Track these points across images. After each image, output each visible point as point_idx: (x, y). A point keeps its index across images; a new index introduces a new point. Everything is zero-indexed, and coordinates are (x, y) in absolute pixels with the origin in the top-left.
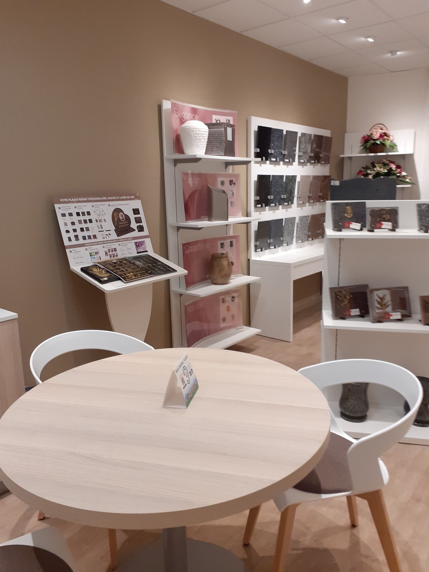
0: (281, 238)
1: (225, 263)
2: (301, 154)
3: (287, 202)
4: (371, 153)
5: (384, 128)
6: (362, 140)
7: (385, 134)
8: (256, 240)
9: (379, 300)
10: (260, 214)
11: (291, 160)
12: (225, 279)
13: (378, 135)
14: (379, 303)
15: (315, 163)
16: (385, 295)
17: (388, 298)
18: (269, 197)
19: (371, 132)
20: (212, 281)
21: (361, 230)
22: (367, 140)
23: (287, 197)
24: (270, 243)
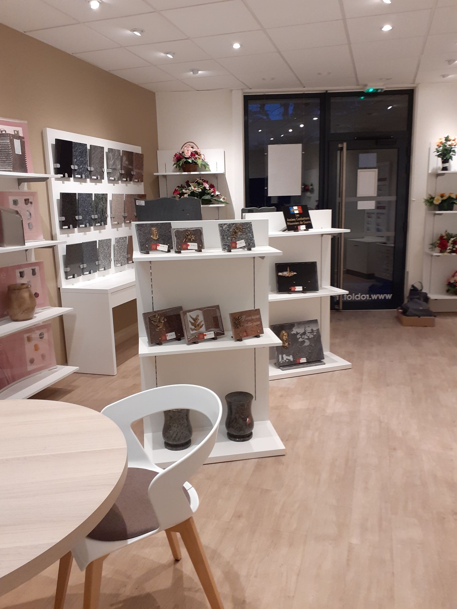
0: (97, 262)
1: (26, 295)
2: (110, 171)
3: (99, 223)
4: (185, 172)
5: (195, 147)
6: (174, 158)
7: (196, 153)
8: (66, 265)
9: (193, 322)
10: (68, 236)
11: (99, 177)
12: (28, 313)
13: (190, 154)
14: (192, 324)
15: (127, 180)
16: (198, 316)
17: (201, 318)
18: (77, 217)
19: (182, 150)
20: (11, 317)
21: (169, 251)
22: (179, 158)
23: (98, 217)
24: (83, 268)
